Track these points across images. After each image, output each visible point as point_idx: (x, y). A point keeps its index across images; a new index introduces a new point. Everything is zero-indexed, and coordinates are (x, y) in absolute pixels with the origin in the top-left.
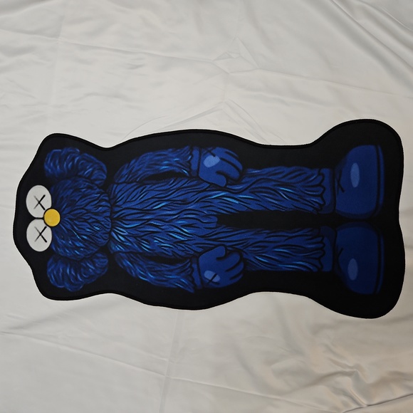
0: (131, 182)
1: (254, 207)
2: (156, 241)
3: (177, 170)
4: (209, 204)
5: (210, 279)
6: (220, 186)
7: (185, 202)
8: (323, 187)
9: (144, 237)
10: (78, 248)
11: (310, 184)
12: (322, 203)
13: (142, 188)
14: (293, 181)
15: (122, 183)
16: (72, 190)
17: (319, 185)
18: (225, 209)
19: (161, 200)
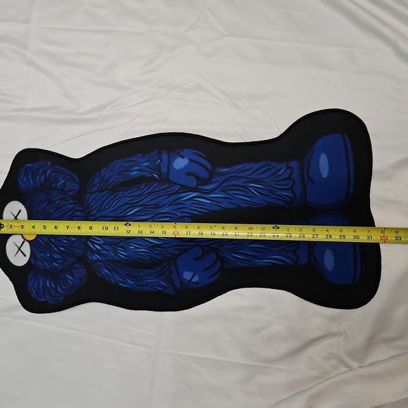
0: (104, 190)
1: (226, 205)
2: (131, 247)
3: (148, 175)
4: (182, 206)
5: (189, 279)
6: (191, 188)
7: (158, 206)
8: (292, 180)
9: (119, 245)
10: (56, 260)
11: (279, 178)
12: (292, 196)
13: (114, 195)
14: (262, 176)
15: (94, 192)
16: (46, 203)
17: (289, 178)
18: (198, 209)
19: (133, 206)
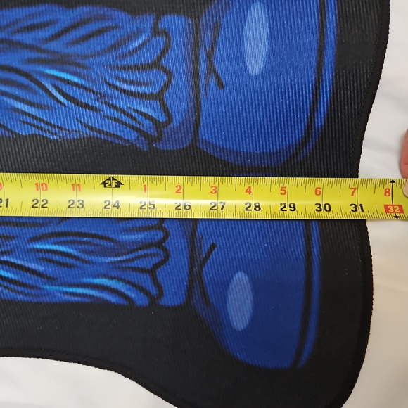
8: (166, 71)
11: (128, 61)
12: (162, 119)
17: (156, 65)
